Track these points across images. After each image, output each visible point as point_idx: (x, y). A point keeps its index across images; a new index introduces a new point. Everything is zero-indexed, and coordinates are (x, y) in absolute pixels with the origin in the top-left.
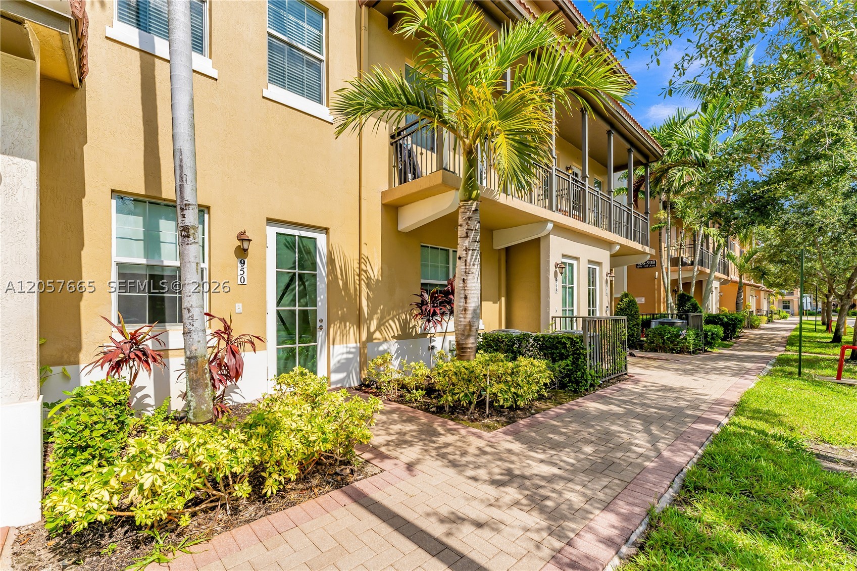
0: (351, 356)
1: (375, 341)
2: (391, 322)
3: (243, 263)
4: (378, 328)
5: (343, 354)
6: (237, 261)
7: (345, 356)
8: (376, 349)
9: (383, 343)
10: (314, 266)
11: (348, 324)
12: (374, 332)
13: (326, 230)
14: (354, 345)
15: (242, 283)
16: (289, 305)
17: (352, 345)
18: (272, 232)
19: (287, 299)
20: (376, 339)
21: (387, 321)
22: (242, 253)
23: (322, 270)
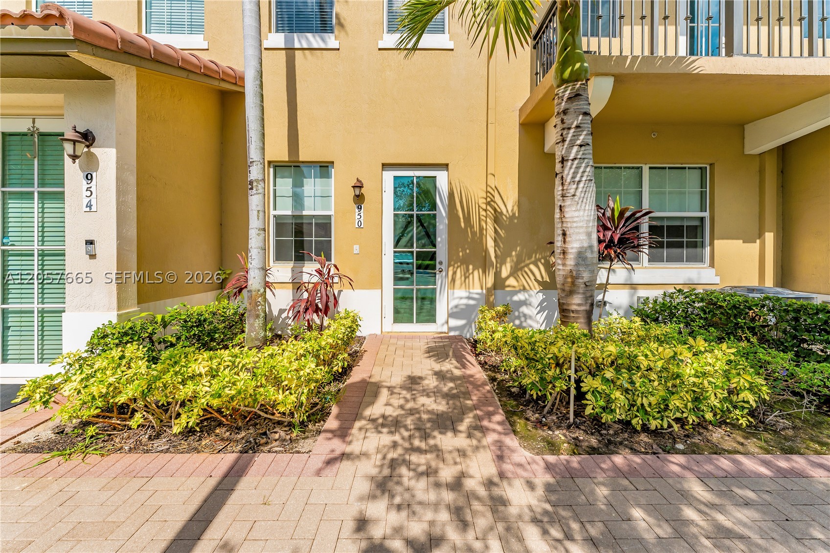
0: (472, 302)
1: (508, 289)
2: (532, 267)
3: (360, 208)
4: (513, 273)
5: (461, 298)
6: (355, 206)
7: (464, 301)
8: (508, 298)
9: (520, 291)
10: (434, 206)
11: (471, 267)
12: (508, 278)
13: (445, 166)
14: (480, 291)
15: (359, 227)
16: (405, 247)
17: (476, 290)
18: (389, 177)
19: (404, 240)
20: (509, 286)
21: (527, 265)
22: (359, 199)
23: (442, 210)
